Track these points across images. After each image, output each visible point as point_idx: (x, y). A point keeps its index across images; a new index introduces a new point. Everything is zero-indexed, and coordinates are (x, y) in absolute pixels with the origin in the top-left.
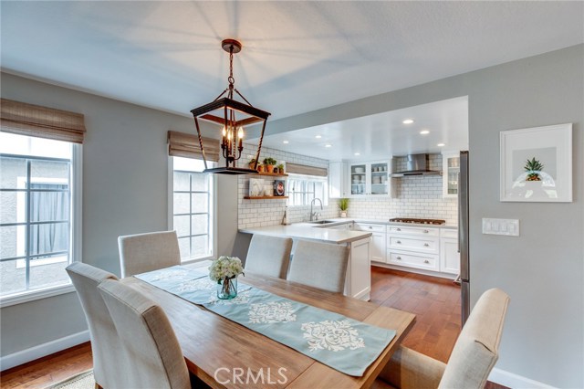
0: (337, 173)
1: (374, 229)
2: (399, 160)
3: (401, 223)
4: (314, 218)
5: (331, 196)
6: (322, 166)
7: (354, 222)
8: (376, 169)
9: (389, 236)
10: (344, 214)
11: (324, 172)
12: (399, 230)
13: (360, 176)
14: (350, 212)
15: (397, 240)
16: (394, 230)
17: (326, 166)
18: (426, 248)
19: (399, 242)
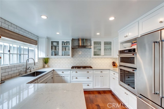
0: (43, 44)
1: (65, 73)
2: (74, 41)
3: (77, 69)
4: (28, 71)
5: (40, 57)
6: (34, 38)
7: (54, 70)
8: (63, 44)
9: (72, 75)
10: (46, 66)
11: (35, 42)
12: (76, 72)
13: (55, 47)
14: (49, 65)
15: (76, 77)
16: (74, 73)
17: (36, 39)
18: (88, 79)
19: (77, 78)
